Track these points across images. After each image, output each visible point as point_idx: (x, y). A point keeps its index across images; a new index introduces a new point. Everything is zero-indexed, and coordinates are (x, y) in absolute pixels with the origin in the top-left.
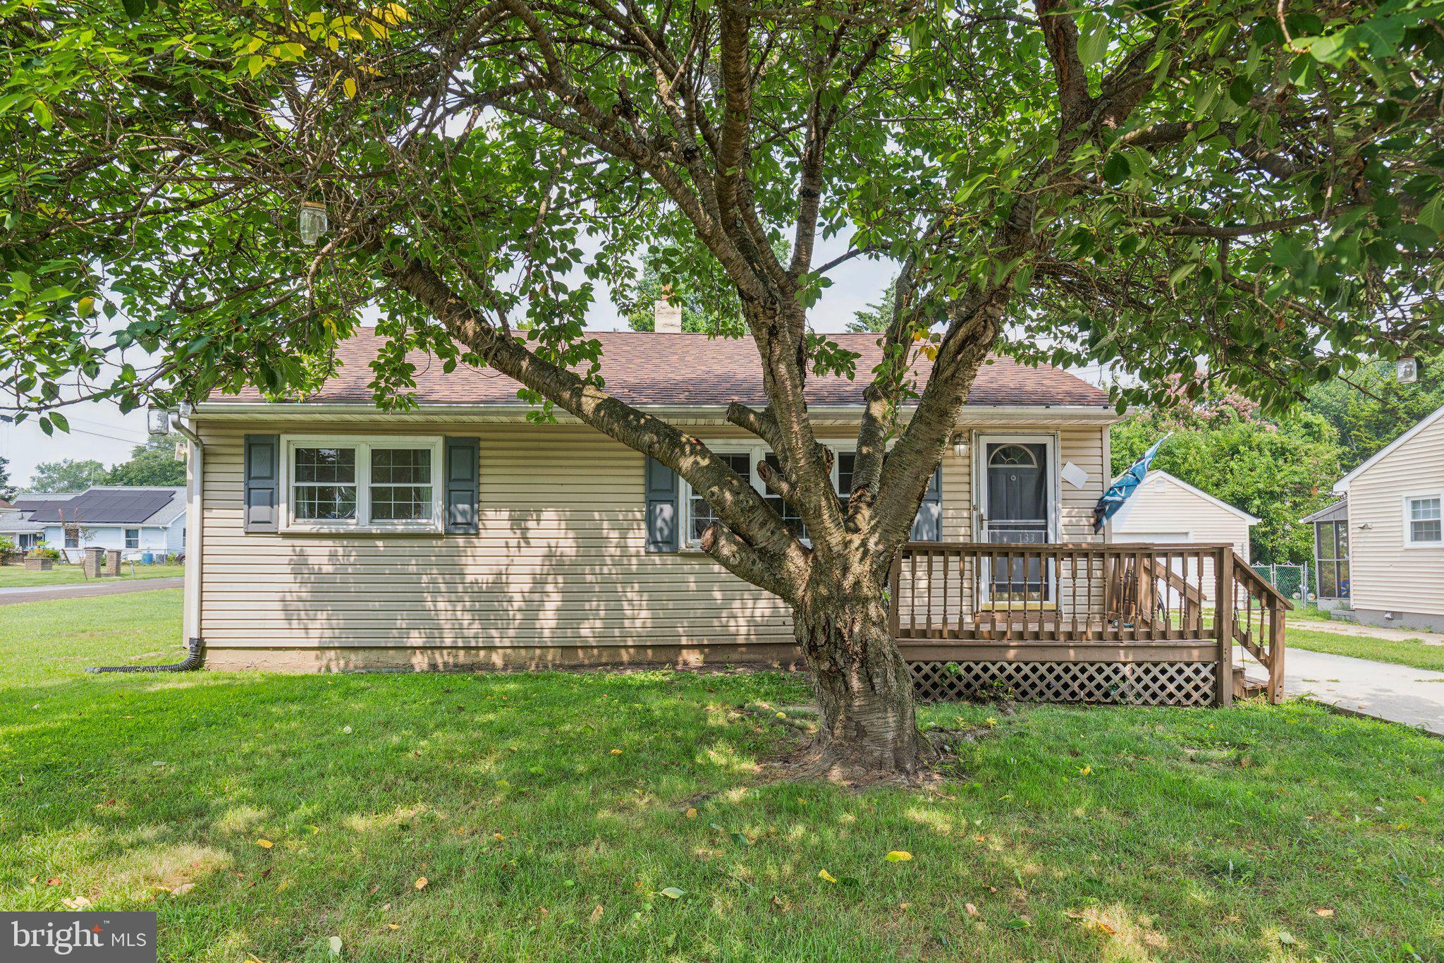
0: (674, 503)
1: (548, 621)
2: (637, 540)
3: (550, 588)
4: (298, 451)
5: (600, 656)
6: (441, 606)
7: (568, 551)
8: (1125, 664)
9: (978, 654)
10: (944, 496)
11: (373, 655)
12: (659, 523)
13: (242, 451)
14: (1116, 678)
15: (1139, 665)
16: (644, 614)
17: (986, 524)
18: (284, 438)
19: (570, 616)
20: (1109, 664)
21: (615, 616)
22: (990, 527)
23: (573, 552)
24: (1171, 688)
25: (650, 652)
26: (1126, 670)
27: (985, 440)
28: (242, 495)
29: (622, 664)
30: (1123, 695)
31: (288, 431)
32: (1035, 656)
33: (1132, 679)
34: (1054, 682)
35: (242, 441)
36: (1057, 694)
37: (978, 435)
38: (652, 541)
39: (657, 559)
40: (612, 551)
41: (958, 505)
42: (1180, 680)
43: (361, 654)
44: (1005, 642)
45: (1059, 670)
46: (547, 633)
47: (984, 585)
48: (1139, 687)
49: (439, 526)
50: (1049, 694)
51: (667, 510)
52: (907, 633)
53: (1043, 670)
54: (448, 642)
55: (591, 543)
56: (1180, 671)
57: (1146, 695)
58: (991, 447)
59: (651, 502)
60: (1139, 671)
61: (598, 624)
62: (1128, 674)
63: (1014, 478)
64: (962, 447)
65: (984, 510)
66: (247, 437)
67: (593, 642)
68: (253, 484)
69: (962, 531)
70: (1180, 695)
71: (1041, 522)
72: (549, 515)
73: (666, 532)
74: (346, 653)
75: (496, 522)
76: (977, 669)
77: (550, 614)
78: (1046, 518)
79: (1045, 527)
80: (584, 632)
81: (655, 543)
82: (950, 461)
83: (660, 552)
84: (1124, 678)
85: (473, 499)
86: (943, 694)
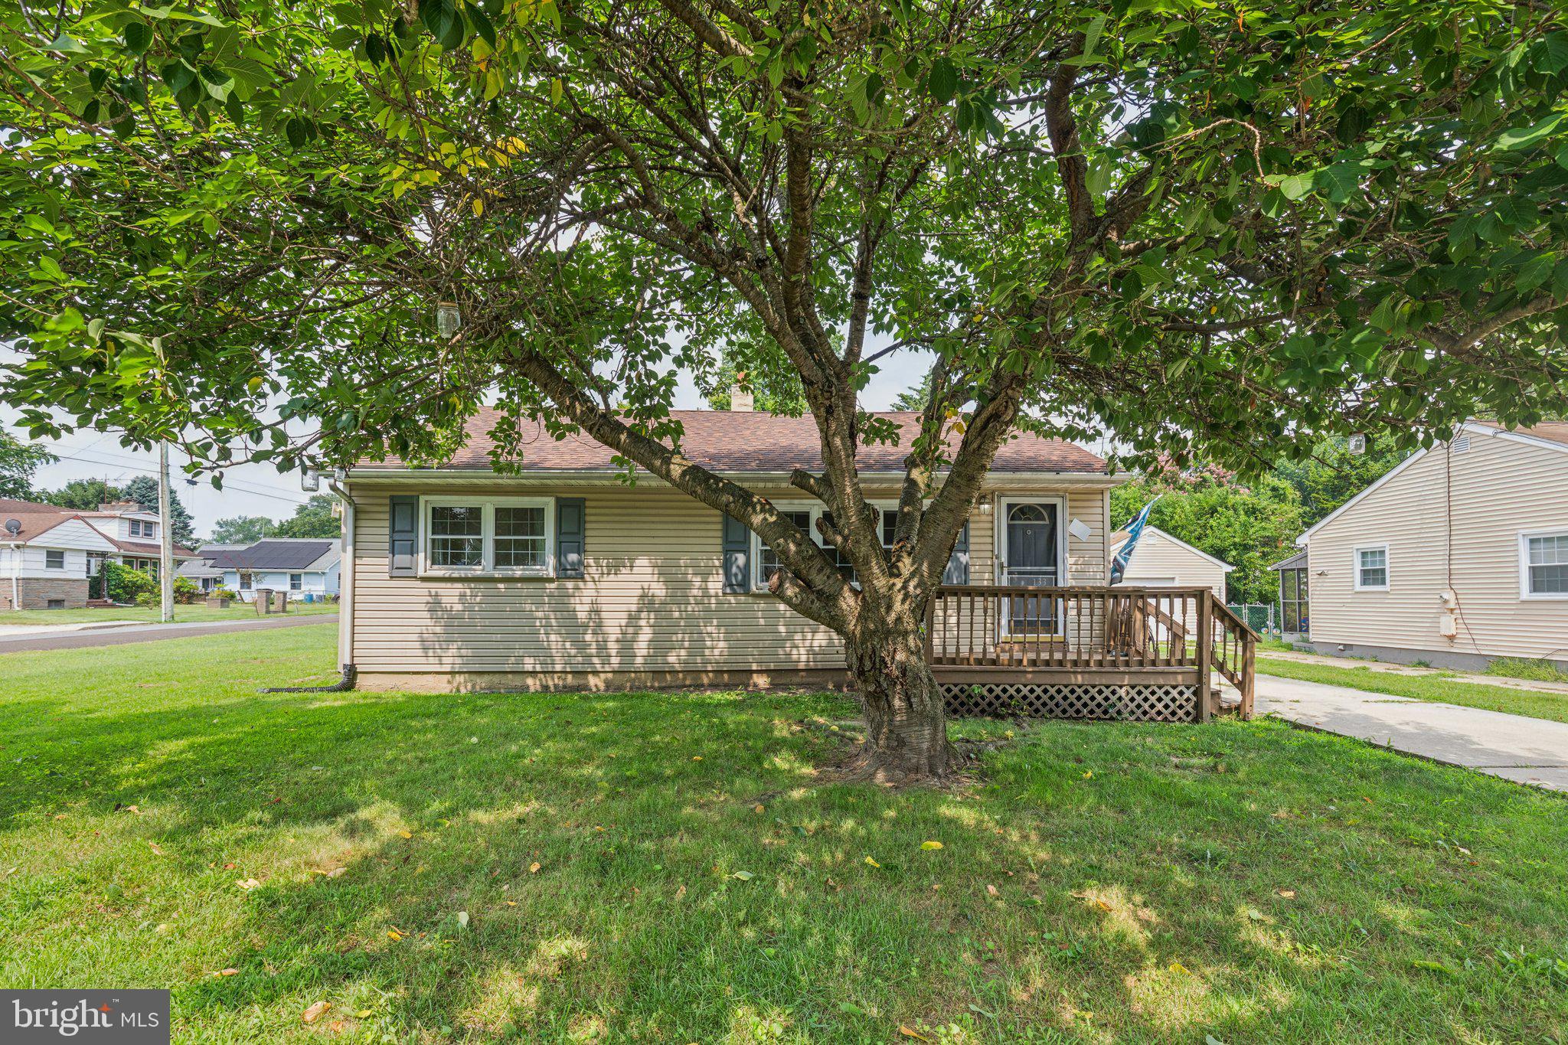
0: (746, 552)
1: (642, 648)
2: (716, 583)
3: (643, 623)
4: (434, 509)
5: (684, 679)
6: (553, 637)
7: (658, 592)
8: (1121, 687)
9: (998, 678)
10: (971, 547)
11: (496, 679)
12: (734, 569)
13: (387, 509)
14: (1113, 698)
15: (1133, 687)
16: (722, 644)
17: (1006, 570)
18: (422, 499)
19: (660, 646)
20: (1107, 687)
22: (1009, 573)
23: (663, 592)
24: (1160, 706)
25: (726, 676)
26: (1122, 692)
27: (1005, 501)
28: (387, 546)
29: (703, 685)
30: (1119, 712)
31: (425, 493)
32: (1046, 679)
33: (1127, 699)
34: (1061, 702)
35: (387, 501)
36: (1064, 711)
37: (999, 497)
38: (728, 584)
39: (732, 599)
40: (695, 592)
41: (982, 554)
42: (1167, 700)
43: (486, 678)
44: (1021, 668)
45: (1066, 691)
46: (639, 660)
47: (1004, 621)
48: (1132, 706)
49: (552, 574)
50: (1058, 711)
51: (741, 559)
52: (939, 661)
53: (1052, 691)
54: (558, 668)
55: (677, 586)
56: (1167, 693)
57: (1139, 712)
58: (1010, 507)
59: (727, 552)
60: (1133, 693)
61: (683, 652)
62: (1123, 695)
63: (1029, 532)
64: (986, 506)
65: (1004, 559)
66: (392, 498)
67: (678, 667)
68: (397, 536)
69: (987, 576)
70: (1166, 712)
71: (1051, 569)
72: (642, 561)
73: (740, 577)
74: (473, 677)
75: (596, 566)
76: (998, 691)
77: (644, 645)
78: (1055, 565)
79: (1055, 573)
80: (672, 659)
81: (731, 585)
82: (977, 518)
83: (734, 593)
84: (1120, 699)
85: (580, 550)
86: (969, 711)
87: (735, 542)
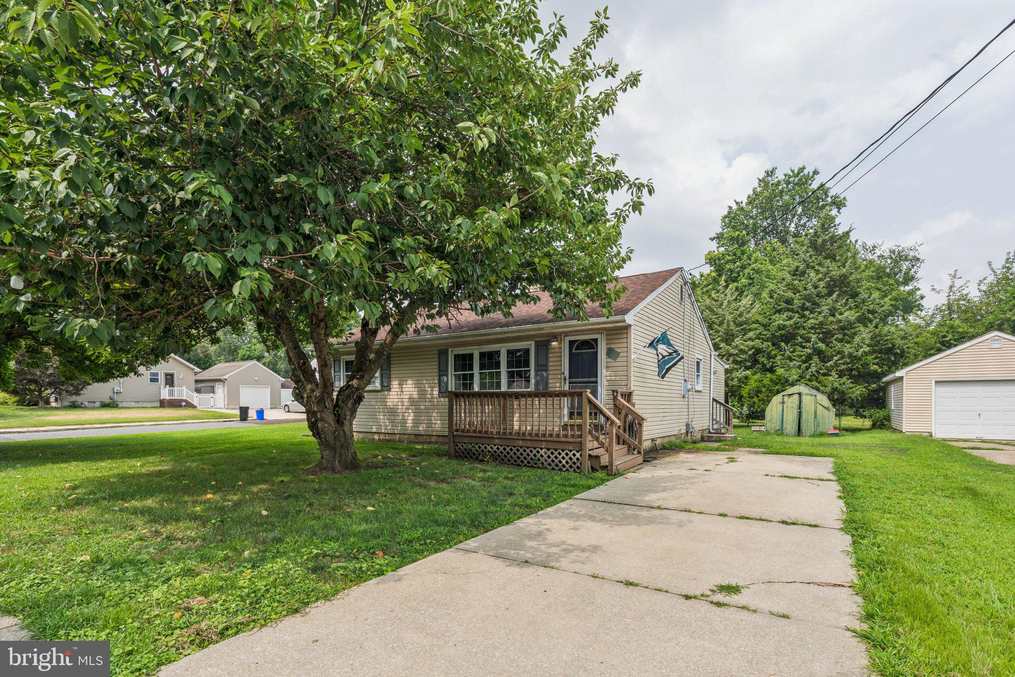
0: (447, 375)
1: (409, 424)
2: (436, 392)
3: (410, 411)
5: (425, 438)
6: (381, 417)
7: (416, 396)
8: (542, 449)
10: (550, 368)
11: (365, 435)
12: (442, 384)
13: (333, 363)
14: (538, 455)
15: (548, 450)
16: (438, 422)
17: (567, 382)
19: (416, 423)
20: (535, 449)
21: (430, 424)
22: (570, 383)
24: (564, 462)
26: (542, 452)
27: (568, 339)
30: (542, 463)
31: (343, 355)
32: (505, 443)
33: (545, 456)
34: (513, 455)
36: (515, 461)
37: (564, 337)
38: (440, 392)
39: (442, 399)
40: (429, 396)
41: (556, 372)
42: (567, 458)
44: (493, 436)
45: (515, 450)
46: (409, 429)
48: (549, 460)
49: (379, 388)
50: (512, 461)
51: (445, 378)
53: (508, 449)
54: (383, 431)
55: (422, 393)
56: (567, 454)
57: (553, 464)
58: (571, 343)
59: (440, 376)
60: (549, 453)
61: (425, 426)
62: (544, 454)
63: (585, 357)
64: (558, 343)
65: (567, 374)
67: (423, 433)
69: (558, 385)
70: (567, 466)
72: (410, 382)
73: (445, 388)
75: (395, 384)
76: (482, 447)
77: (410, 421)
78: (596, 377)
79: (596, 382)
80: (421, 429)
82: (552, 351)
83: (443, 397)
84: (542, 456)
85: (389, 378)
86: (466, 457)
87: (442, 372)
